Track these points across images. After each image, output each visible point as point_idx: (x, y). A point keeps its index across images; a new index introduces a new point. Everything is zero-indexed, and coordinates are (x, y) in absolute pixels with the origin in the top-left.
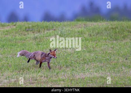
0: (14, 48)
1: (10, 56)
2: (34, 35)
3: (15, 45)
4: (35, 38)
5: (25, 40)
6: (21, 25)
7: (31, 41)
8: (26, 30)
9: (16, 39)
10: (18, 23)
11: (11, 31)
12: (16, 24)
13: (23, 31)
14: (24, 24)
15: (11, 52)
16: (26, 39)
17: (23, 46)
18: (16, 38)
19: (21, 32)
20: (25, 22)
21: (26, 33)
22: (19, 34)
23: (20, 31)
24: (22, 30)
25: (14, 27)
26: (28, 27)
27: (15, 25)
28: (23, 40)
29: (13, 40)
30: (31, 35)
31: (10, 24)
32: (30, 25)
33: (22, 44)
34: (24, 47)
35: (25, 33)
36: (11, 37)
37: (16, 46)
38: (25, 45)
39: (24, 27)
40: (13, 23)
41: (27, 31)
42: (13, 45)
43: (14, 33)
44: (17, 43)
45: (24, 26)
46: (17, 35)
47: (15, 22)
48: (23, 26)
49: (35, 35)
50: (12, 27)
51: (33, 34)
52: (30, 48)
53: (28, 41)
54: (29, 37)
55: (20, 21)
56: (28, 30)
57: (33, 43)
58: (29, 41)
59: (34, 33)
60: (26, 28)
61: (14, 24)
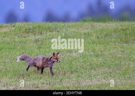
0: (13, 52)
1: (8, 60)
2: (35, 37)
3: (14, 49)
4: (37, 41)
5: (25, 43)
6: (20, 26)
7: (31, 44)
8: (26, 31)
9: (15, 42)
10: (18, 24)
11: (10, 33)
12: (15, 25)
13: (23, 32)
14: (24, 25)
15: (10, 56)
16: (27, 41)
17: (23, 49)
18: (15, 41)
19: (20, 34)
20: (25, 23)
21: (26, 35)
22: (19, 37)
23: (19, 32)
24: (22, 32)
25: (13, 28)
26: (28, 28)
27: (14, 26)
28: (23, 43)
29: (11, 42)
30: (32, 37)
31: (8, 25)
32: (30, 26)
33: (22, 47)
34: (23, 51)
35: (25, 35)
36: (9, 40)
37: (15, 50)
38: (25, 48)
39: (24, 28)
40: (12, 24)
41: (28, 33)
42: (11, 49)
43: (13, 35)
44: (16, 46)
45: (24, 27)
46: (16, 37)
47: (14, 23)
48: (23, 27)
49: (37, 38)
50: (10, 28)
51: (34, 36)
52: (31, 52)
53: (28, 43)
54: (29, 40)
55: (20, 21)
56: (28, 31)
57: (34, 46)
58: (30, 44)
59: (35, 35)
60: (26, 29)
61: (13, 24)
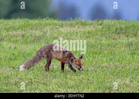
0: (98, 57)
1: (92, 68)
2: (128, 39)
3: (100, 53)
4: (129, 45)
5: (114, 46)
6: (110, 25)
7: (123, 49)
8: (116, 31)
9: (102, 45)
10: (106, 22)
11: (95, 33)
12: (102, 22)
13: (113, 33)
14: (114, 23)
15: (94, 63)
16: (117, 44)
17: (111, 55)
18: (102, 43)
19: (109, 35)
20: (116, 21)
21: (117, 37)
22: (107, 38)
23: (107, 32)
24: (111, 32)
25: (100, 27)
26: (119, 28)
27: (101, 24)
28: (111, 47)
29: (97, 45)
30: (124, 40)
31: (94, 22)
32: (122, 26)
33: (110, 52)
34: (112, 57)
35: (114, 36)
36: (94, 42)
37: (101, 55)
38: (114, 53)
39: (114, 28)
40: (98, 21)
41: (119, 33)
42: (96, 53)
43: (99, 35)
44: (102, 50)
45: (115, 26)
46: (104, 38)
47: (101, 20)
48: (112, 26)
49: (130, 40)
50: (96, 27)
51: (126, 38)
52: (121, 59)
53: (118, 47)
54: (120, 43)
55: (109, 19)
56: (119, 32)
57: (126, 51)
58: (120, 48)
59: (127, 36)
60: (116, 29)
61: (100, 22)
